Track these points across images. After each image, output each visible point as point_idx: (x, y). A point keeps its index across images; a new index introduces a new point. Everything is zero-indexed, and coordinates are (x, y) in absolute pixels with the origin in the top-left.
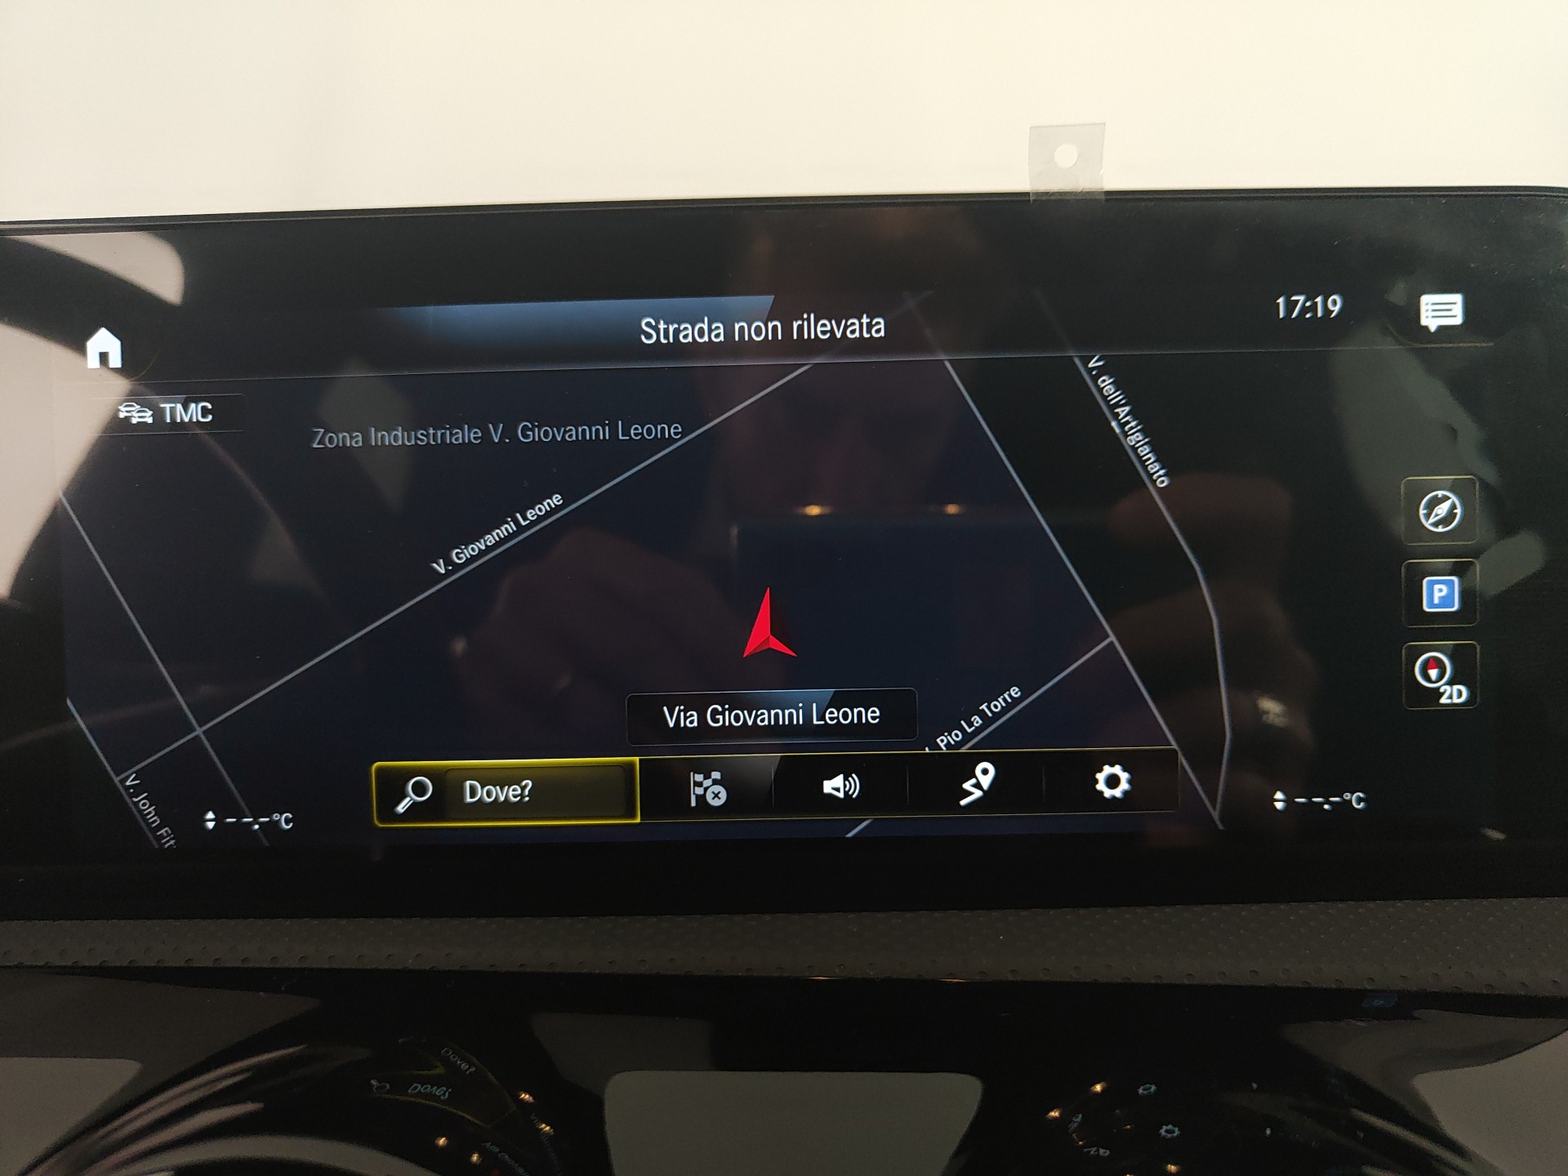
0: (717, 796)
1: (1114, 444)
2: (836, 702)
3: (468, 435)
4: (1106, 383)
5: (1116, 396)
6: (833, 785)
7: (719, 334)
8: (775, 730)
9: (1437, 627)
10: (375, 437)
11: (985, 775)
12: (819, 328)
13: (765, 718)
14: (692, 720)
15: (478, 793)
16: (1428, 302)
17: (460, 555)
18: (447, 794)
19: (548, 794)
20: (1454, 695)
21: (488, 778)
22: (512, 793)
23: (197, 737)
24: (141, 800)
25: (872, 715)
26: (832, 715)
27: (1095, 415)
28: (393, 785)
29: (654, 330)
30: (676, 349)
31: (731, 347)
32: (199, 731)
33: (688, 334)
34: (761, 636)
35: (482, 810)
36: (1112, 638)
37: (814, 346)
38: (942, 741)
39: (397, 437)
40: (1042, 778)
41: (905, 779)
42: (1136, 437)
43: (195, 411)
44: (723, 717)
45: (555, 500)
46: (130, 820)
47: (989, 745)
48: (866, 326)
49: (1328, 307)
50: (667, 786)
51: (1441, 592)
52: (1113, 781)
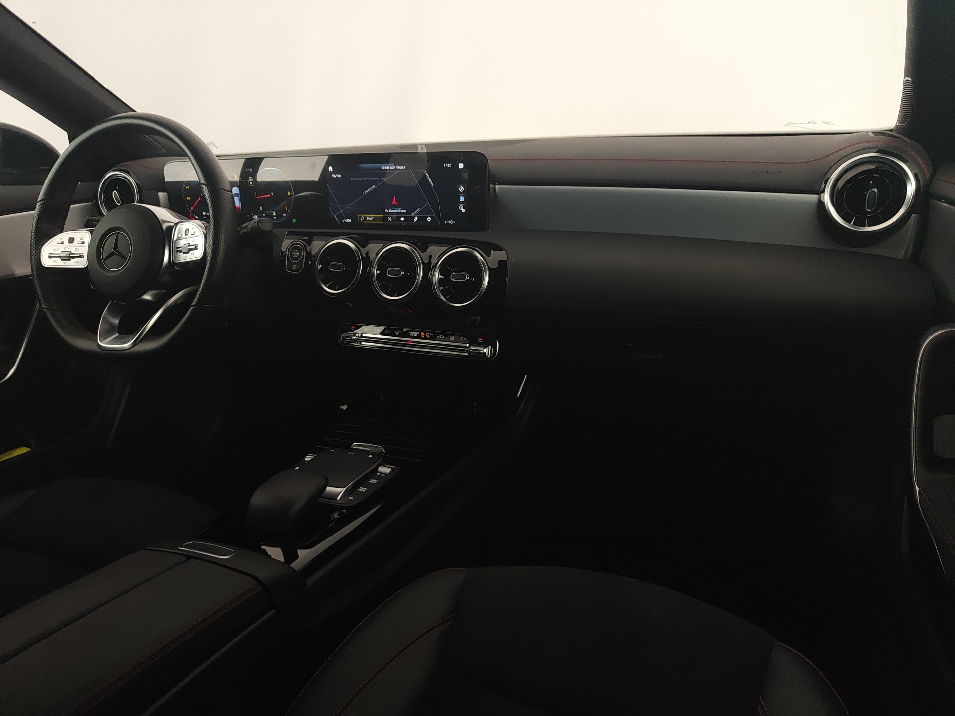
0: (391, 220)
1: (428, 181)
2: (402, 210)
3: (365, 179)
4: (427, 174)
5: (428, 175)
6: (402, 219)
8: (396, 213)
9: (461, 203)
10: (357, 179)
11: (416, 218)
12: (398, 167)
13: (395, 211)
14: (388, 211)
15: (368, 219)
16: (460, 164)
17: (365, 192)
18: (365, 219)
19: (375, 219)
20: (463, 211)
21: (369, 217)
22: (371, 219)
23: (341, 213)
24: (337, 218)
25: (405, 211)
26: (402, 211)
27: (426, 178)
28: (360, 218)
29: (383, 167)
30: (385, 170)
31: (390, 169)
32: (341, 211)
33: (386, 168)
34: (394, 202)
35: (369, 220)
36: (428, 203)
37: (398, 169)
38: (412, 214)
39: (359, 179)
40: (422, 219)
41: (410, 219)
42: (430, 180)
43: (339, 176)
44: (391, 211)
45: (374, 186)
46: (335, 220)
47: (417, 215)
48: (403, 167)
49: (449, 165)
50: (386, 218)
51: (462, 199)
52: (429, 219)
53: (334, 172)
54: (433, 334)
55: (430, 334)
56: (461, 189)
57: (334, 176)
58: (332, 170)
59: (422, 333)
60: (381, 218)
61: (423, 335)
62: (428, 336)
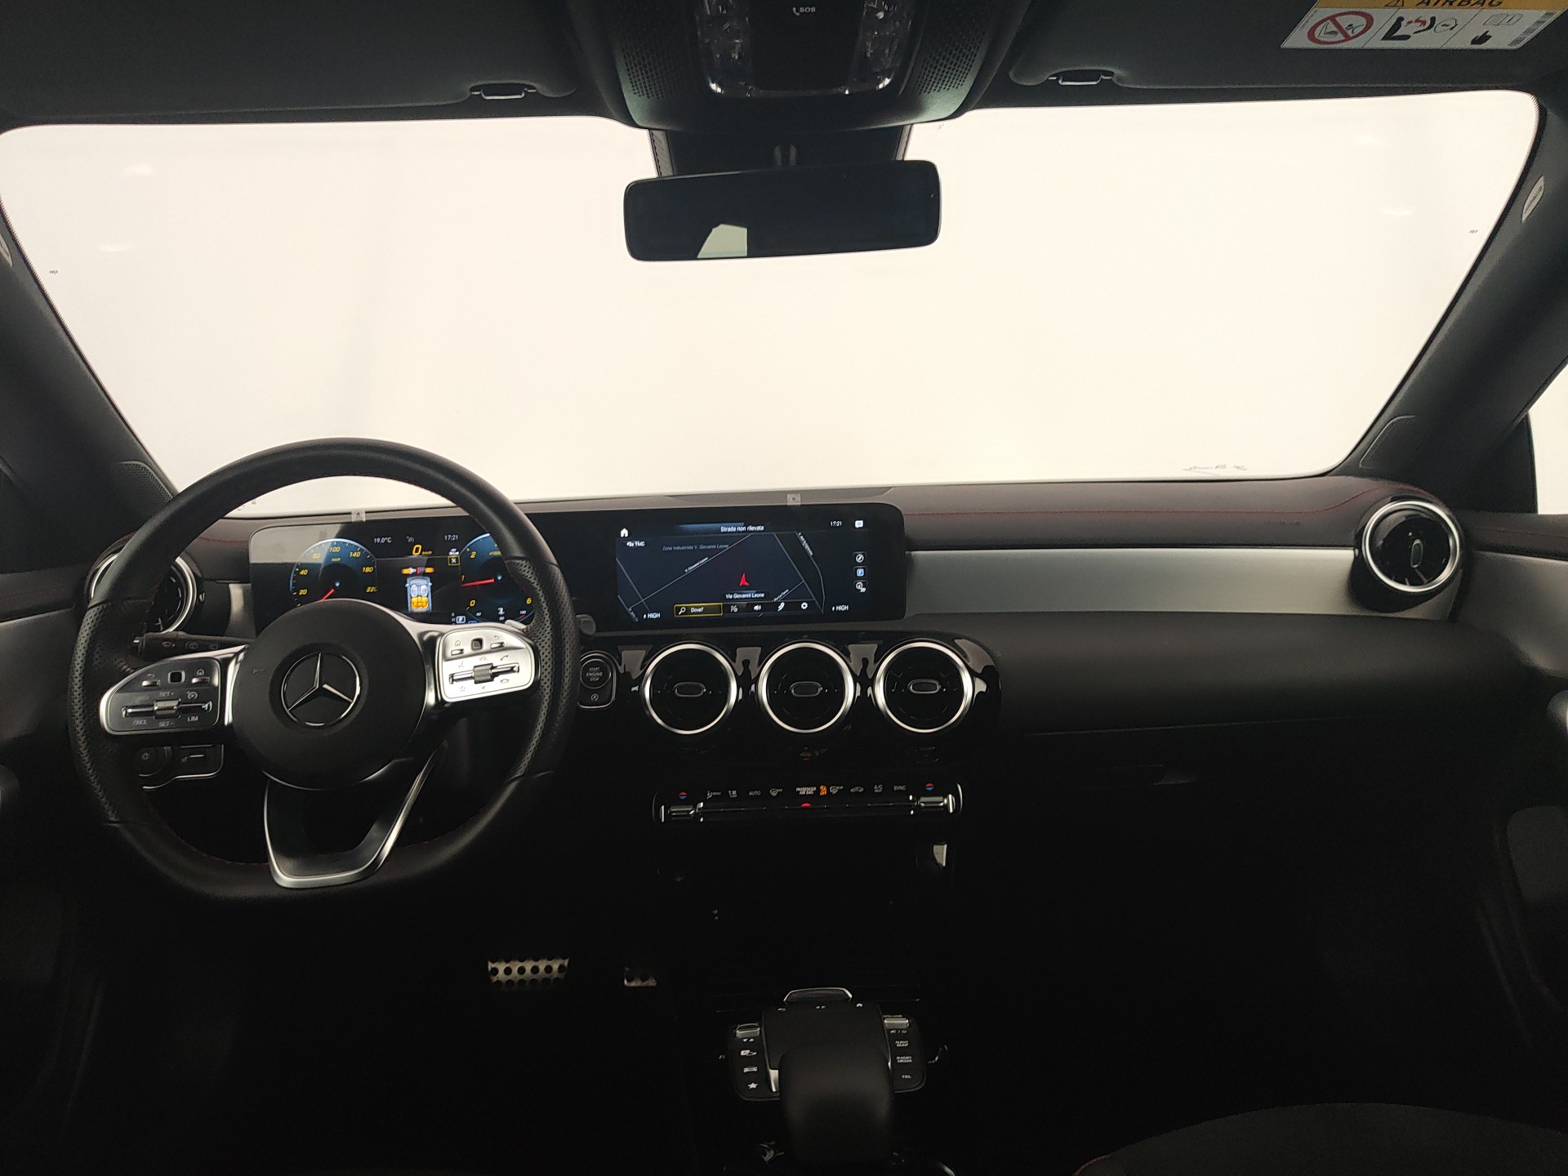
0: (736, 610)
1: (804, 548)
2: (757, 593)
3: (691, 548)
4: (802, 537)
5: (803, 540)
6: (757, 608)
7: (734, 529)
8: (746, 598)
9: (860, 578)
10: (674, 548)
11: (782, 605)
12: (751, 528)
13: (744, 596)
14: (731, 597)
15: (693, 610)
16: (857, 522)
17: (690, 568)
18: (688, 610)
19: (706, 610)
20: (863, 590)
21: (695, 607)
22: (700, 610)
23: (642, 603)
24: (632, 613)
25: (763, 595)
26: (756, 595)
27: (800, 543)
28: (678, 609)
29: (723, 529)
30: (727, 532)
31: (737, 532)
32: (643, 600)
33: (729, 530)
35: (694, 613)
36: (804, 581)
37: (751, 532)
38: (775, 600)
39: (678, 548)
40: (792, 605)
41: (768, 606)
42: (807, 547)
43: (642, 544)
44: (737, 596)
45: (706, 559)
46: (630, 616)
47: (783, 599)
48: (760, 528)
49: (839, 523)
50: (727, 608)
51: (860, 572)
52: (804, 606)
53: (631, 538)
54: (842, 788)
55: (838, 788)
56: (860, 558)
57: (630, 544)
58: (626, 535)
59: (822, 787)
60: (718, 609)
61: (823, 790)
62: (834, 790)
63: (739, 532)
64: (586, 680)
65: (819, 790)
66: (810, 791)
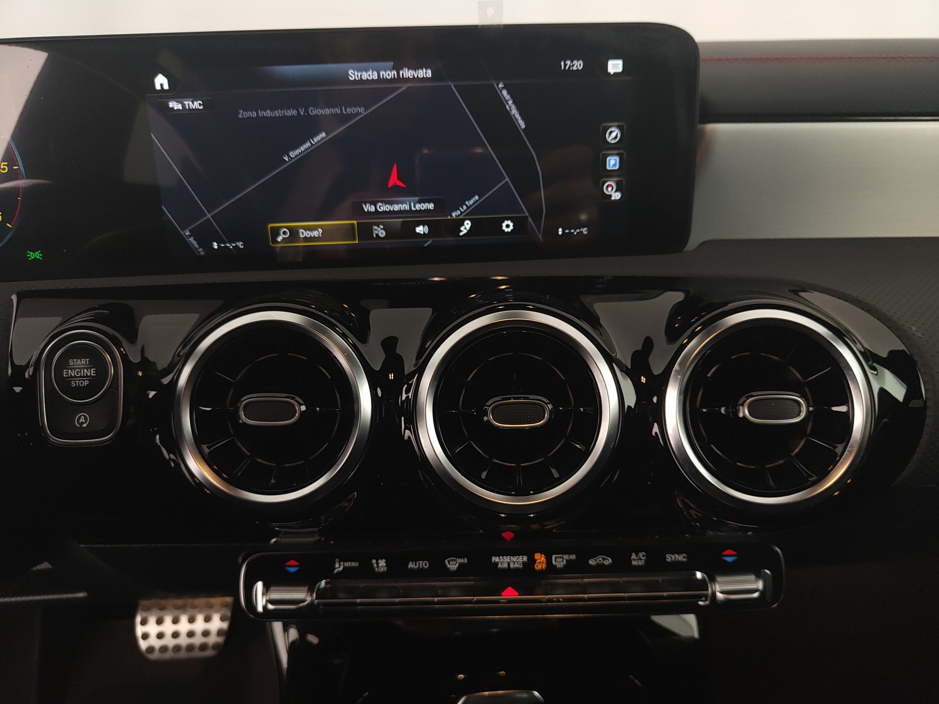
0: (382, 234)
1: (508, 114)
2: (420, 202)
3: (292, 112)
4: (505, 92)
5: (507, 97)
6: (420, 229)
7: (375, 76)
8: (400, 212)
9: (611, 174)
10: (261, 113)
11: (468, 225)
12: (407, 73)
13: (396, 208)
14: (372, 209)
15: (303, 234)
16: (611, 63)
17: (293, 154)
18: (294, 235)
19: (328, 234)
20: (616, 196)
21: (306, 228)
22: (315, 234)
23: (208, 218)
24: (191, 239)
25: (431, 206)
26: (419, 207)
27: (501, 103)
28: (276, 232)
29: (353, 75)
30: (361, 81)
31: (380, 80)
32: (209, 216)
33: (365, 76)
34: (394, 180)
35: (306, 239)
36: (507, 179)
37: (408, 80)
38: (454, 214)
39: (268, 113)
40: (485, 225)
41: (442, 227)
42: (514, 112)
43: (197, 105)
44: (383, 207)
45: (323, 135)
46: (188, 246)
47: (469, 215)
48: (425, 73)
49: (578, 65)
50: (365, 231)
51: (613, 162)
52: (508, 226)
53: (175, 91)
54: (573, 557)
55: (566, 557)
56: (613, 135)
57: (175, 105)
58: (166, 87)
59: (537, 556)
60: (349, 232)
61: (540, 560)
62: (559, 561)
63: (386, 81)
64: (64, 383)
65: (532, 561)
66: (517, 561)
